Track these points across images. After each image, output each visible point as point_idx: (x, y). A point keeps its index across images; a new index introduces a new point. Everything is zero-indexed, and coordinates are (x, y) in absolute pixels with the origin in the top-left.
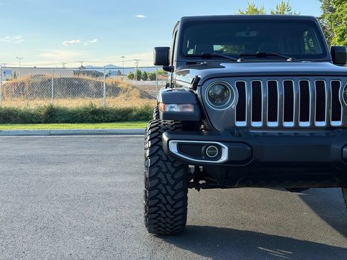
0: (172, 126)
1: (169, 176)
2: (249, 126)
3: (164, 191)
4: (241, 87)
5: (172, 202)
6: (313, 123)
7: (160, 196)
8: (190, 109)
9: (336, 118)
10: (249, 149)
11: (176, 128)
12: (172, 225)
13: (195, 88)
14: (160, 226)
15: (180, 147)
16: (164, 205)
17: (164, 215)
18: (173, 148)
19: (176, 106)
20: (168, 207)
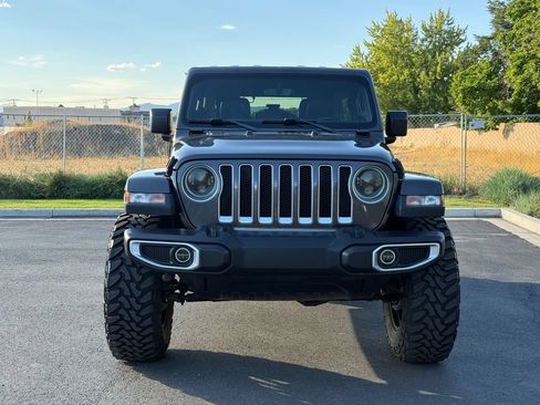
0: (145, 220)
1: (133, 286)
2: (236, 223)
3: (127, 305)
4: (226, 172)
5: (138, 319)
6: (315, 220)
7: (122, 312)
8: (161, 200)
9: (345, 213)
10: (226, 252)
11: (150, 223)
12: (140, 348)
13: (170, 172)
14: (125, 350)
15: (143, 249)
16: (128, 322)
17: (127, 335)
18: (135, 251)
19: (143, 195)
20: (133, 325)
